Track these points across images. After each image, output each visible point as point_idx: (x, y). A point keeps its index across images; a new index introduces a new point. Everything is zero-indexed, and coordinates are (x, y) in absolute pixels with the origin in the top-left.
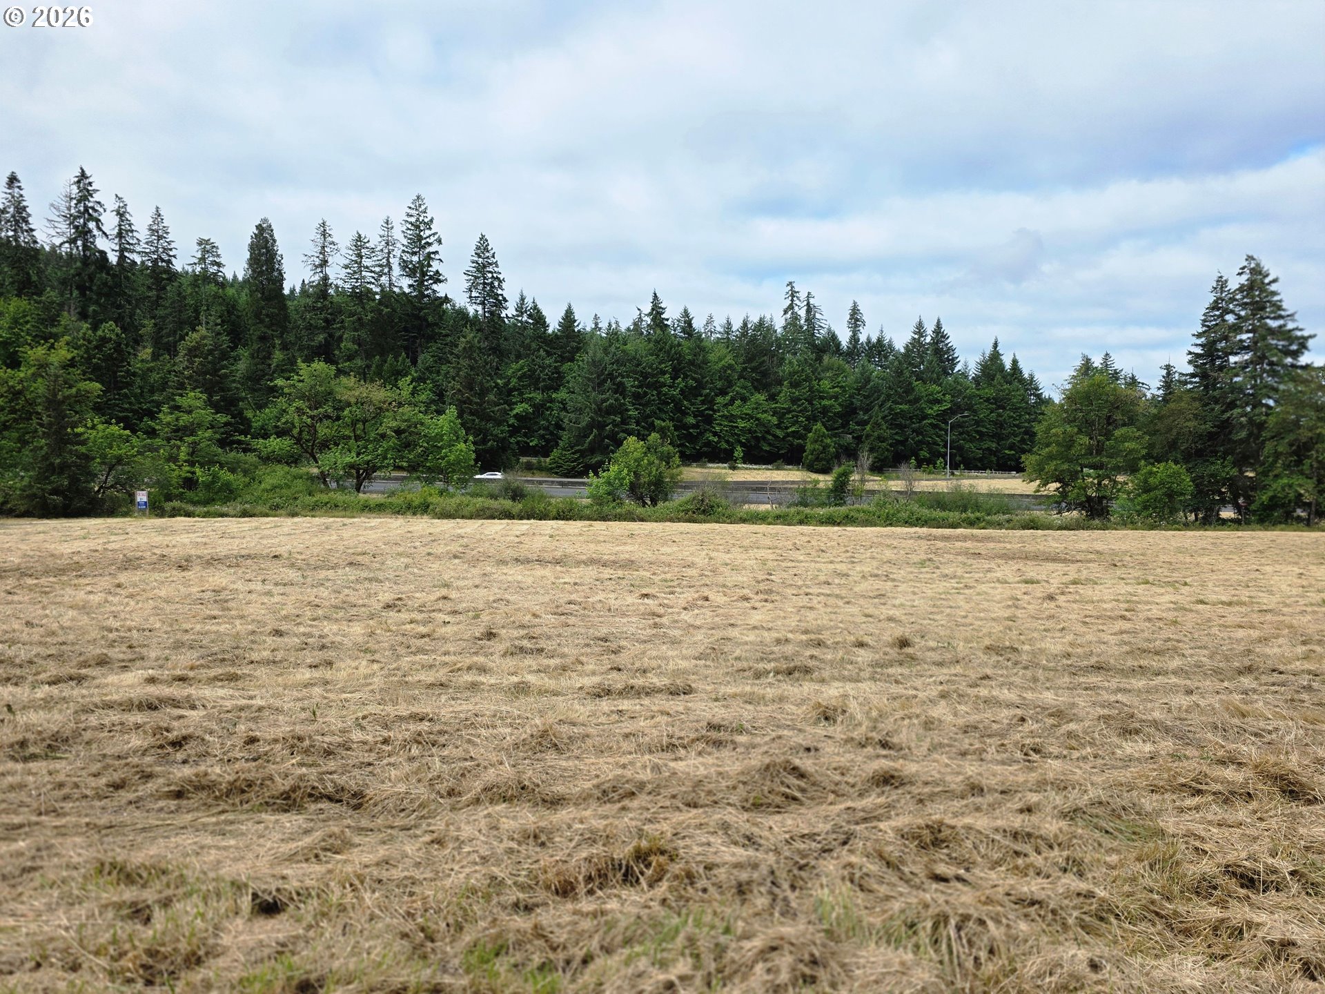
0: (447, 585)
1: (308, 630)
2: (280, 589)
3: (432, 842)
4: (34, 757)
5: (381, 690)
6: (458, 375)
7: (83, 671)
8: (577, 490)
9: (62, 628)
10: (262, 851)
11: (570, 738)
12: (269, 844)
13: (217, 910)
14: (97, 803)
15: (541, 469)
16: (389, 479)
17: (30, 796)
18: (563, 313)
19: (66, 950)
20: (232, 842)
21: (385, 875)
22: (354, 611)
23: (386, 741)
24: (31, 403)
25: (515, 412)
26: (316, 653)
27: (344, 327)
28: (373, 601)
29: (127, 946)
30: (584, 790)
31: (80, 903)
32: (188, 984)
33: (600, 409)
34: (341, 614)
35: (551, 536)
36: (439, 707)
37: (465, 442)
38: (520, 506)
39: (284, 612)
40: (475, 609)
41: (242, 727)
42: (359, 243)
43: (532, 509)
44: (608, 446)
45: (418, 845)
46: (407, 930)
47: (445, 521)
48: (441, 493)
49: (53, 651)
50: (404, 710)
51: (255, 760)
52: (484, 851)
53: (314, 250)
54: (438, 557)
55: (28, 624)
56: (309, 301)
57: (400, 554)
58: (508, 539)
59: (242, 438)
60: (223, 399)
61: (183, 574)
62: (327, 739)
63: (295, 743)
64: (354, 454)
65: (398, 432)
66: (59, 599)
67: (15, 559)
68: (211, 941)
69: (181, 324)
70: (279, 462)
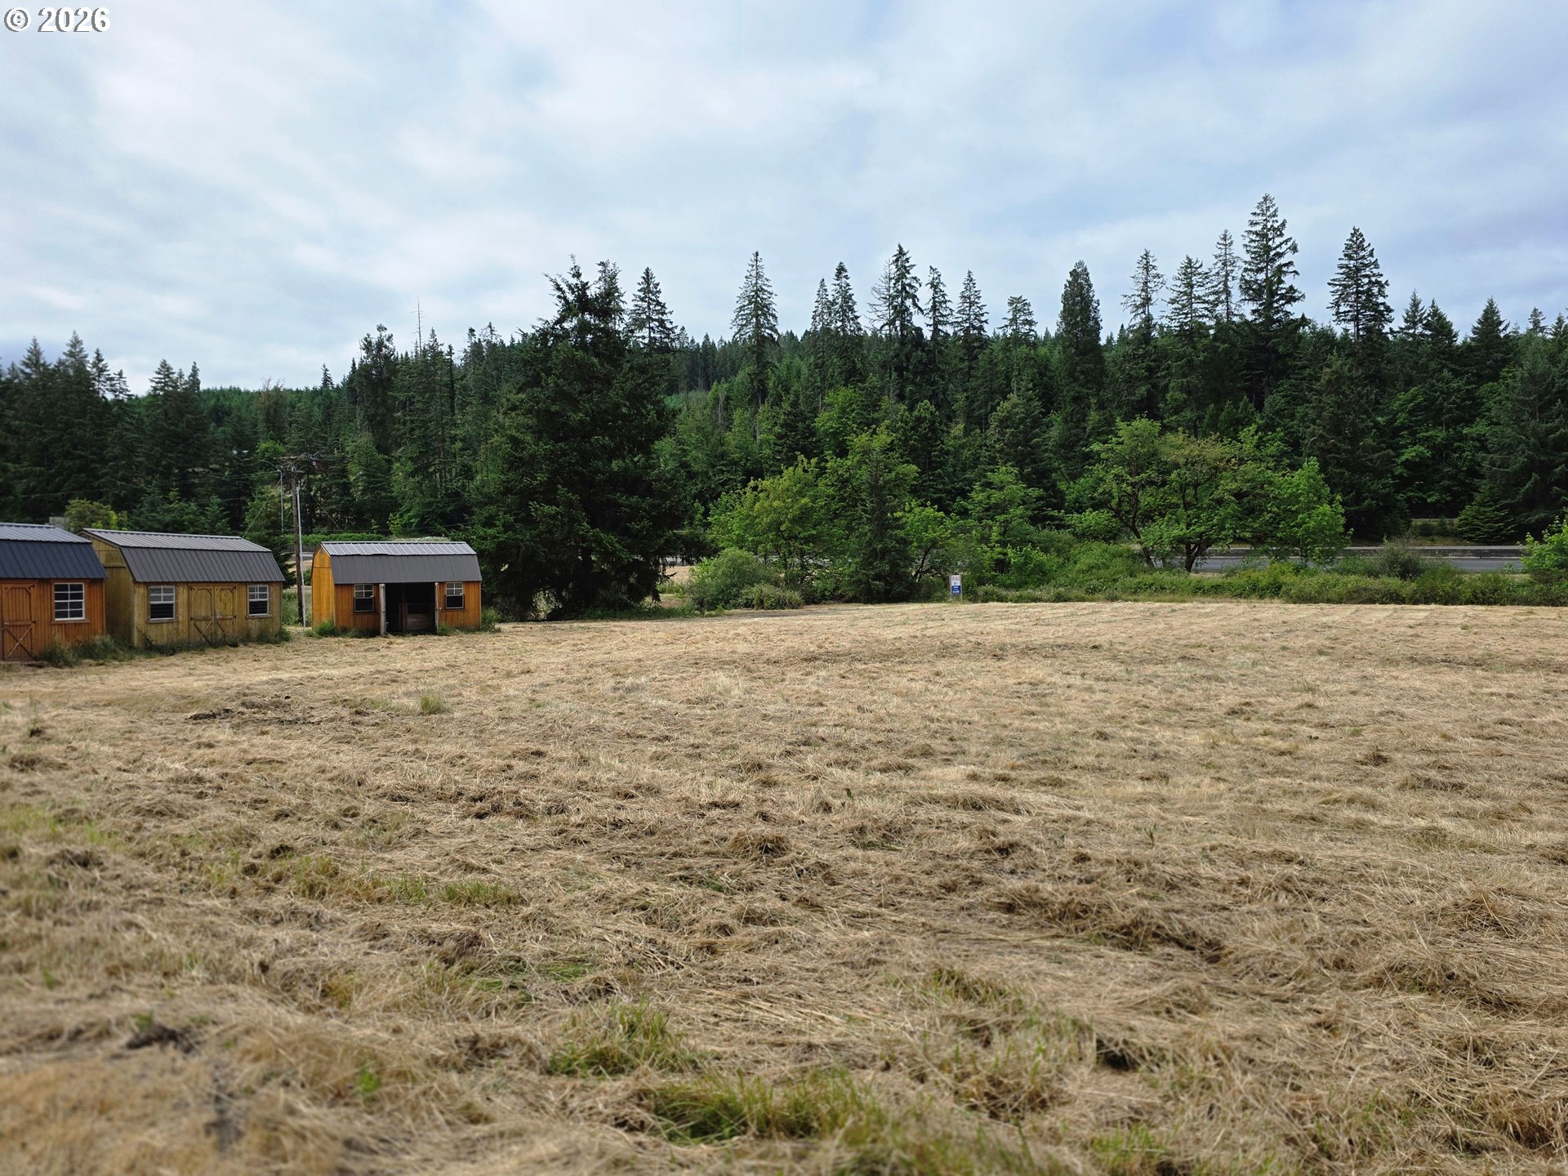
0: (1310, 689)
1: (1136, 734)
2: (1102, 685)
3: (1319, 1025)
4: (870, 845)
5: (1232, 817)
6: (1319, 416)
7: (910, 761)
8: (1505, 562)
9: (889, 715)
10: (1104, 992)
11: (1519, 916)
12: (1111, 985)
13: (1059, 1050)
14: (932, 904)
15: (1444, 534)
16: (1228, 554)
17: (871, 885)
18: (1479, 314)
19: (912, 1056)
20: (1070, 974)
21: (1257, 1054)
22: (1190, 716)
23: (1243, 882)
24: (857, 490)
25: (1403, 458)
26: (1148, 763)
27: (1170, 375)
28: (1213, 705)
29: (970, 1068)
30: (1552, 998)
31: (922, 1008)
32: (1035, 1129)
33: (1544, 445)
34: (1175, 718)
35: (1464, 628)
36: (1312, 848)
37: (1331, 503)
38: (1414, 585)
39: (1108, 712)
40: (1353, 723)
41: (1070, 842)
42: (1189, 269)
43: (1433, 589)
44: (1559, 496)
45: (1298, 1025)
46: (1294, 1134)
47: (1304, 606)
48: (1297, 570)
49: (882, 738)
50: (1263, 845)
51: (1088, 882)
52: (1397, 1053)
53: (1135, 289)
54: (1297, 653)
55: (859, 708)
56: (1129, 349)
57: (1245, 648)
58: (1397, 630)
59: (1055, 513)
60: (1035, 471)
61: (1001, 663)
62: (1169, 869)
63: (1132, 869)
64: (1183, 526)
65: (1239, 495)
66: (884, 686)
67: (846, 644)
68: (1055, 1085)
69: (992, 394)
70: (1096, 538)
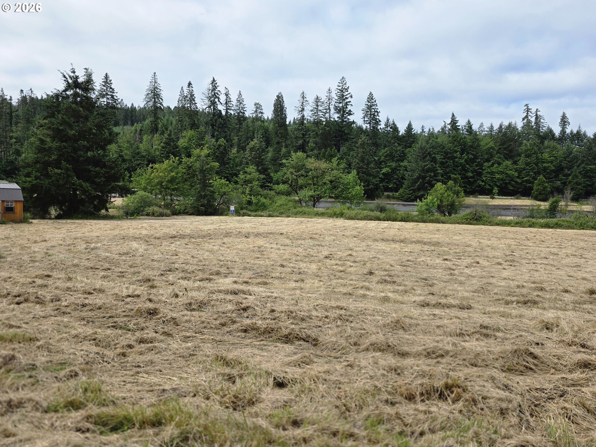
0: (351, 249)
1: (294, 265)
2: (283, 247)
3: (348, 365)
4: (194, 310)
5: (324, 294)
6: (357, 156)
7: (211, 277)
8: (411, 208)
9: (204, 259)
10: (277, 359)
11: (410, 325)
12: (280, 357)
13: (260, 382)
14: (216, 331)
15: (394, 198)
16: (327, 202)
17: (193, 325)
18: (407, 125)
19: (205, 390)
20: (266, 354)
21: (327, 377)
22: (312, 258)
23: (326, 317)
24: (194, 171)
25: (382, 172)
26: (297, 275)
27: (310, 137)
28: (320, 255)
29: (227, 392)
30: (418, 351)
31: (210, 371)
32: (249, 413)
33: (423, 170)
34: (307, 259)
35: (398, 229)
36: (349, 304)
37: (360, 186)
38: (384, 215)
39: (285, 257)
40: (364, 261)
41: (269, 305)
42: (317, 100)
43: (390, 216)
44: (427, 187)
45: (341, 366)
46: (338, 404)
47: (350, 221)
48: (349, 208)
49: (201, 268)
50: (334, 304)
51: (274, 320)
52: (371, 373)
53: (299, 105)
54: (347, 237)
55: (192, 257)
56: (296, 126)
57: (331, 235)
58: (378, 230)
59: (269, 184)
60: (263, 169)
61: (247, 239)
62: (302, 313)
63: (290, 314)
64: (313, 191)
65: (331, 182)
66: (203, 248)
67: (188, 231)
68: (258, 396)
69: (247, 138)
70: (283, 194)
